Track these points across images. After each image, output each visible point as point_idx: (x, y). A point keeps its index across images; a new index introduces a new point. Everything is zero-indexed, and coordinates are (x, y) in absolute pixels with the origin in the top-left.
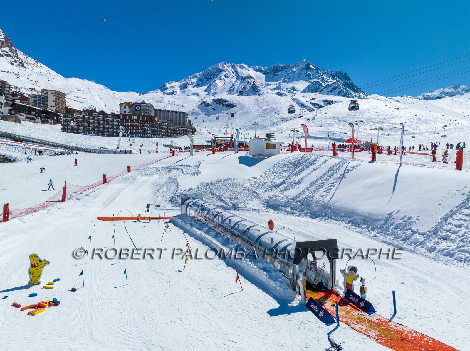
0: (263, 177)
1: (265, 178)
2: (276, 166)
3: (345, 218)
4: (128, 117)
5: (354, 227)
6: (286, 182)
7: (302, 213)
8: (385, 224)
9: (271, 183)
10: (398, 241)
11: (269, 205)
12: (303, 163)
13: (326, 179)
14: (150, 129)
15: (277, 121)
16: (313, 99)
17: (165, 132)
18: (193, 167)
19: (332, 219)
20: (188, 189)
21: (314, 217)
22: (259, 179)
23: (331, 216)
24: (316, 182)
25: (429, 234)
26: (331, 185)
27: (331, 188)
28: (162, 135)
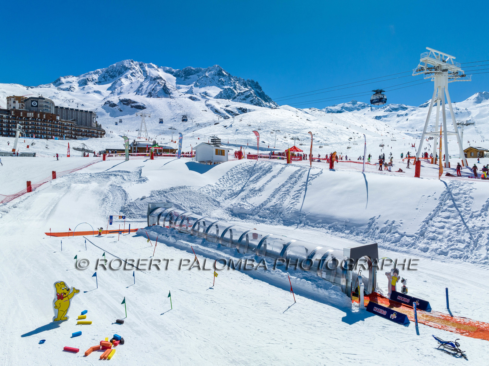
0: (218, 185)
1: (221, 186)
2: (229, 173)
3: (324, 224)
4: (21, 113)
5: (336, 233)
6: (245, 189)
7: (274, 221)
8: (369, 228)
9: (230, 191)
10: (389, 244)
11: (234, 213)
12: (258, 170)
13: (290, 186)
14: (50, 129)
15: (191, 126)
16: (227, 106)
17: (68, 133)
18: (133, 173)
19: (309, 226)
20: (141, 198)
21: (288, 224)
22: (215, 187)
23: (308, 223)
24: (279, 190)
25: (417, 236)
26: (297, 192)
27: (299, 195)
28: (66, 137)
